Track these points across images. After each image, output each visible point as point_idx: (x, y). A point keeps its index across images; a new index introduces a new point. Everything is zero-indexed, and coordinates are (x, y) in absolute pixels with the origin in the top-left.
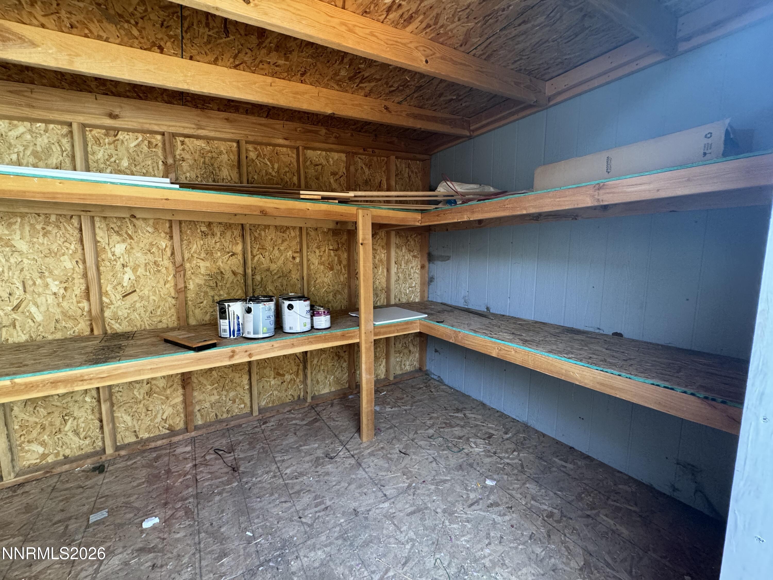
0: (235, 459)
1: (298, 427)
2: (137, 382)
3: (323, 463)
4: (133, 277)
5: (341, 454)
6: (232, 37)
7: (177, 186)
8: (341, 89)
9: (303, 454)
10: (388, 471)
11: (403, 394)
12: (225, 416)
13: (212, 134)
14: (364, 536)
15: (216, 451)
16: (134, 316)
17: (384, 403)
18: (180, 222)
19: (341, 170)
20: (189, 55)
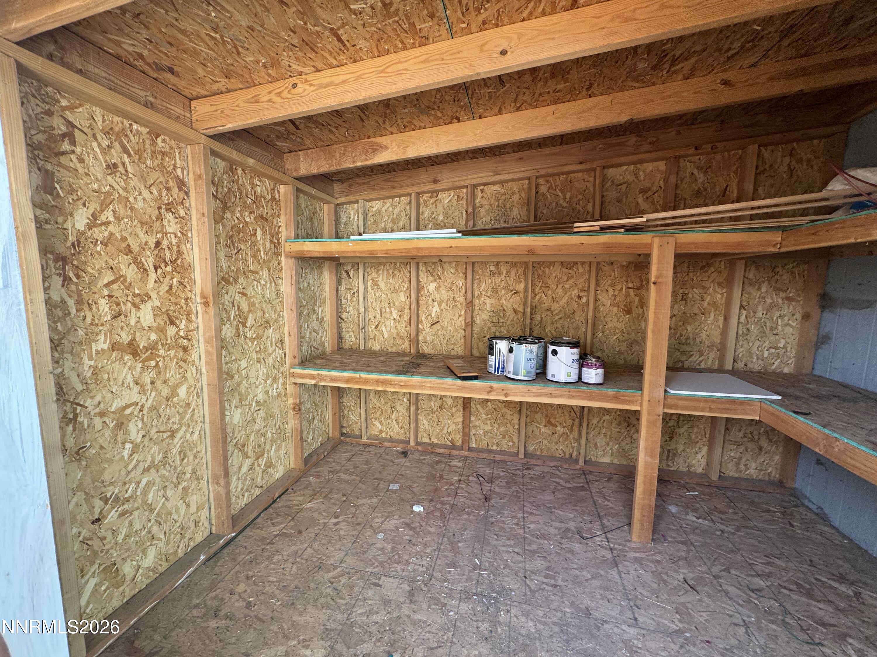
0: (490, 490)
1: (559, 487)
2: (434, 396)
3: (571, 538)
4: (438, 310)
5: (597, 539)
6: (508, 85)
7: (460, 235)
8: (645, 85)
9: (553, 518)
10: (653, 594)
11: (730, 507)
12: (495, 448)
13: (507, 177)
14: (586, 644)
15: (478, 476)
16: (437, 342)
17: (687, 507)
18: (474, 264)
19: (657, 184)
20: (478, 115)
